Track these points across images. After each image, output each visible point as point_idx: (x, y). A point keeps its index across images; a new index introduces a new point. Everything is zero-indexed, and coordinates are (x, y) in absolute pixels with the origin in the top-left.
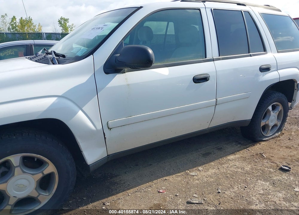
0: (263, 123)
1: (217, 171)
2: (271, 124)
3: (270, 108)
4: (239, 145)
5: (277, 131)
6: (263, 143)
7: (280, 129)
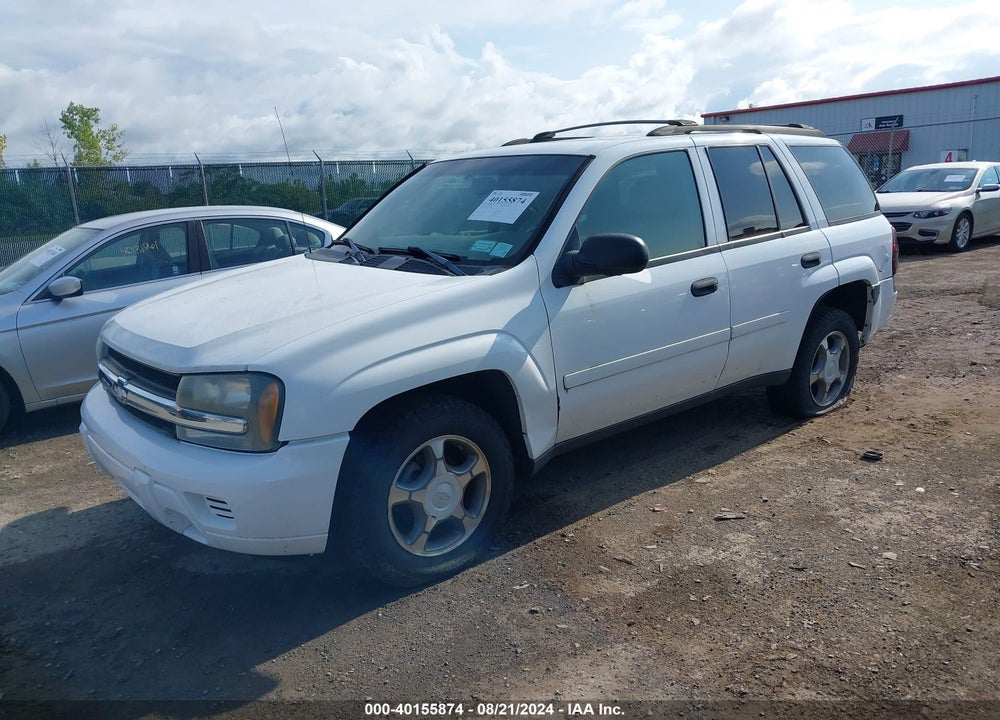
0: (813, 379)
1: (746, 473)
2: (829, 380)
3: (825, 343)
4: (770, 429)
5: (841, 396)
6: (817, 420)
7: (845, 391)
